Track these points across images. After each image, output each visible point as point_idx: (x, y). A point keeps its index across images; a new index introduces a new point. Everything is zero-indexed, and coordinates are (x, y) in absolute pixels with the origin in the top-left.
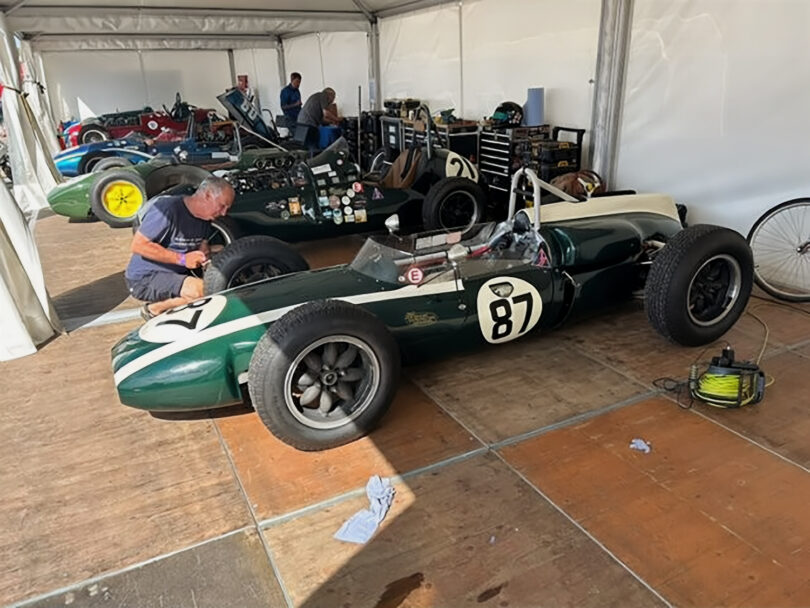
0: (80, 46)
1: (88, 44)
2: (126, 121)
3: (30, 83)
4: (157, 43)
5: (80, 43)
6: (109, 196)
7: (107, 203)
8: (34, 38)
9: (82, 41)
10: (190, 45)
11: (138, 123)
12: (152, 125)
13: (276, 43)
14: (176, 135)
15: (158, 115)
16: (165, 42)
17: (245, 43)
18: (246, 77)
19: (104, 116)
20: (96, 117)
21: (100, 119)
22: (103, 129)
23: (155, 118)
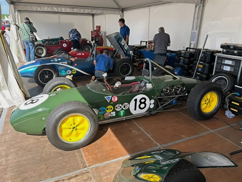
0: (37, 9)
1: (41, 9)
2: (54, 43)
3: (13, 25)
4: (71, 10)
5: (37, 7)
6: (64, 126)
7: (61, 131)
8: (15, 4)
9: (38, 7)
10: (85, 11)
11: (59, 44)
12: (65, 45)
13: (121, 12)
14: (78, 52)
15: (67, 41)
16: (74, 9)
17: (108, 12)
18: (100, 26)
19: (44, 40)
20: (40, 40)
21: (42, 41)
22: (43, 46)
23: (66, 42)
